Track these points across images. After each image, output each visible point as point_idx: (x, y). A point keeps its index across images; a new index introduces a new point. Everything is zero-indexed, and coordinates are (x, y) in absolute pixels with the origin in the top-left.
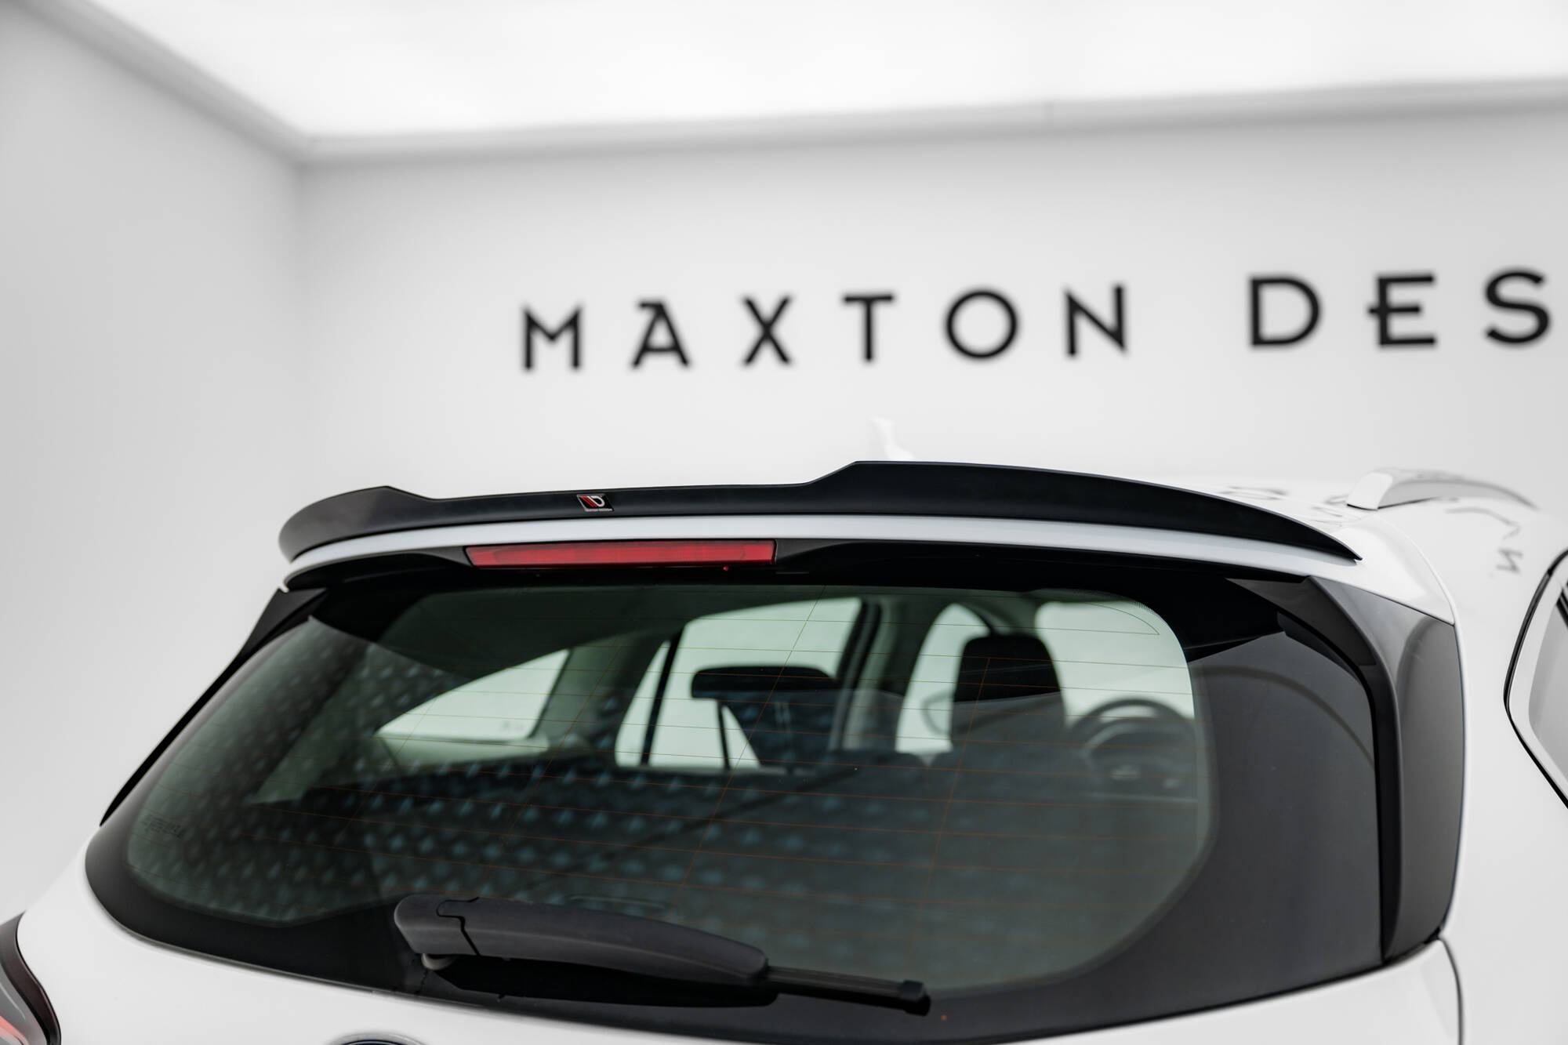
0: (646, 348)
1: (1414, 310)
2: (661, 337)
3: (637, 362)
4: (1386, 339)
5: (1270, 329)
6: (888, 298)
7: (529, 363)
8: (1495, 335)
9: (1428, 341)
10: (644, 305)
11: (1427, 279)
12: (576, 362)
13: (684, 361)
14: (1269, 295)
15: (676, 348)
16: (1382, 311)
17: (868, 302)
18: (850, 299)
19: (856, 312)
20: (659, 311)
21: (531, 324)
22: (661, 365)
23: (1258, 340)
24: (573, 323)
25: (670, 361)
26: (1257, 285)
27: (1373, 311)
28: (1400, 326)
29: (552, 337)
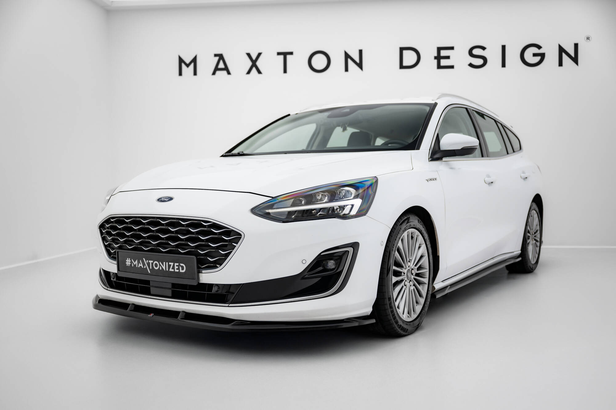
0: (217, 69)
1: (448, 57)
2: (221, 65)
3: (214, 73)
4: (439, 67)
5: (405, 64)
6: (291, 53)
7: (180, 74)
8: (471, 65)
9: (452, 67)
10: (216, 55)
11: (452, 48)
12: (195, 74)
13: (229, 73)
14: (405, 52)
15: (226, 69)
16: (438, 58)
17: (285, 55)
18: (279, 54)
19: (282, 57)
20: (221, 57)
21: (181, 61)
22: (222, 74)
23: (402, 67)
24: (194, 60)
25: (225, 72)
26: (402, 49)
27: (435, 58)
28: (444, 62)
29: (188, 65)
